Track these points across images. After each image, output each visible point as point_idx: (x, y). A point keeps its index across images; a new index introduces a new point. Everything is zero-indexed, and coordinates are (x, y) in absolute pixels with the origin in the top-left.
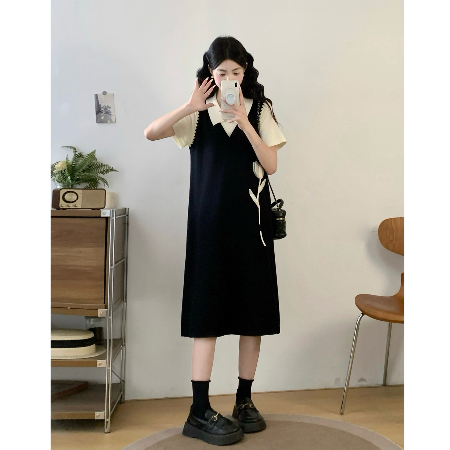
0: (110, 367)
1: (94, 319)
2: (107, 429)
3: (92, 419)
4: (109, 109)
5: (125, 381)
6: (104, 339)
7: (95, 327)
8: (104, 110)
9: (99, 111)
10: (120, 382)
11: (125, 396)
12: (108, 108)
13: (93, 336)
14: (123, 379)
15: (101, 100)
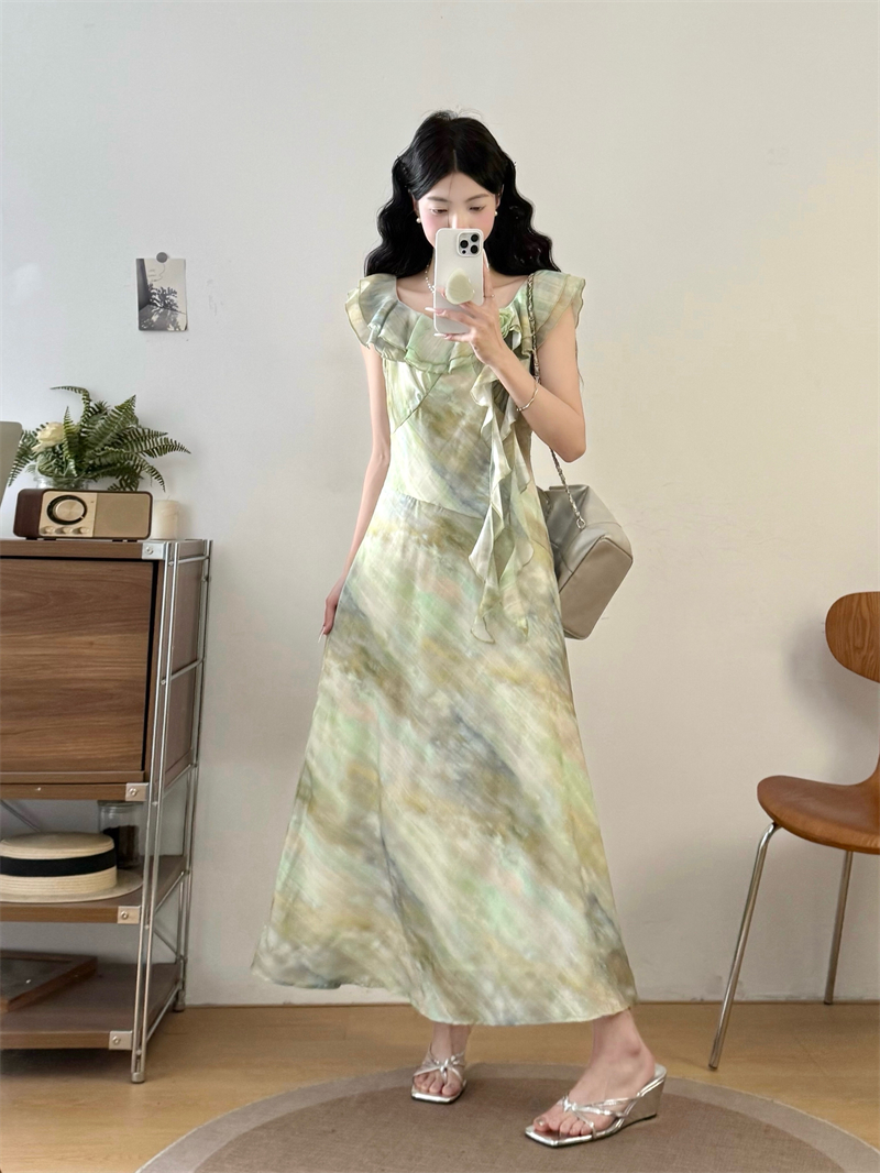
0: (148, 923)
1: (117, 807)
2: (137, 1073)
3: (103, 1049)
4: (171, 297)
5: (187, 959)
6: (138, 854)
7: (118, 827)
8: (158, 299)
9: (145, 301)
10: (174, 961)
11: (184, 995)
12: (169, 294)
13: (112, 846)
14: (182, 953)
15: (152, 273)
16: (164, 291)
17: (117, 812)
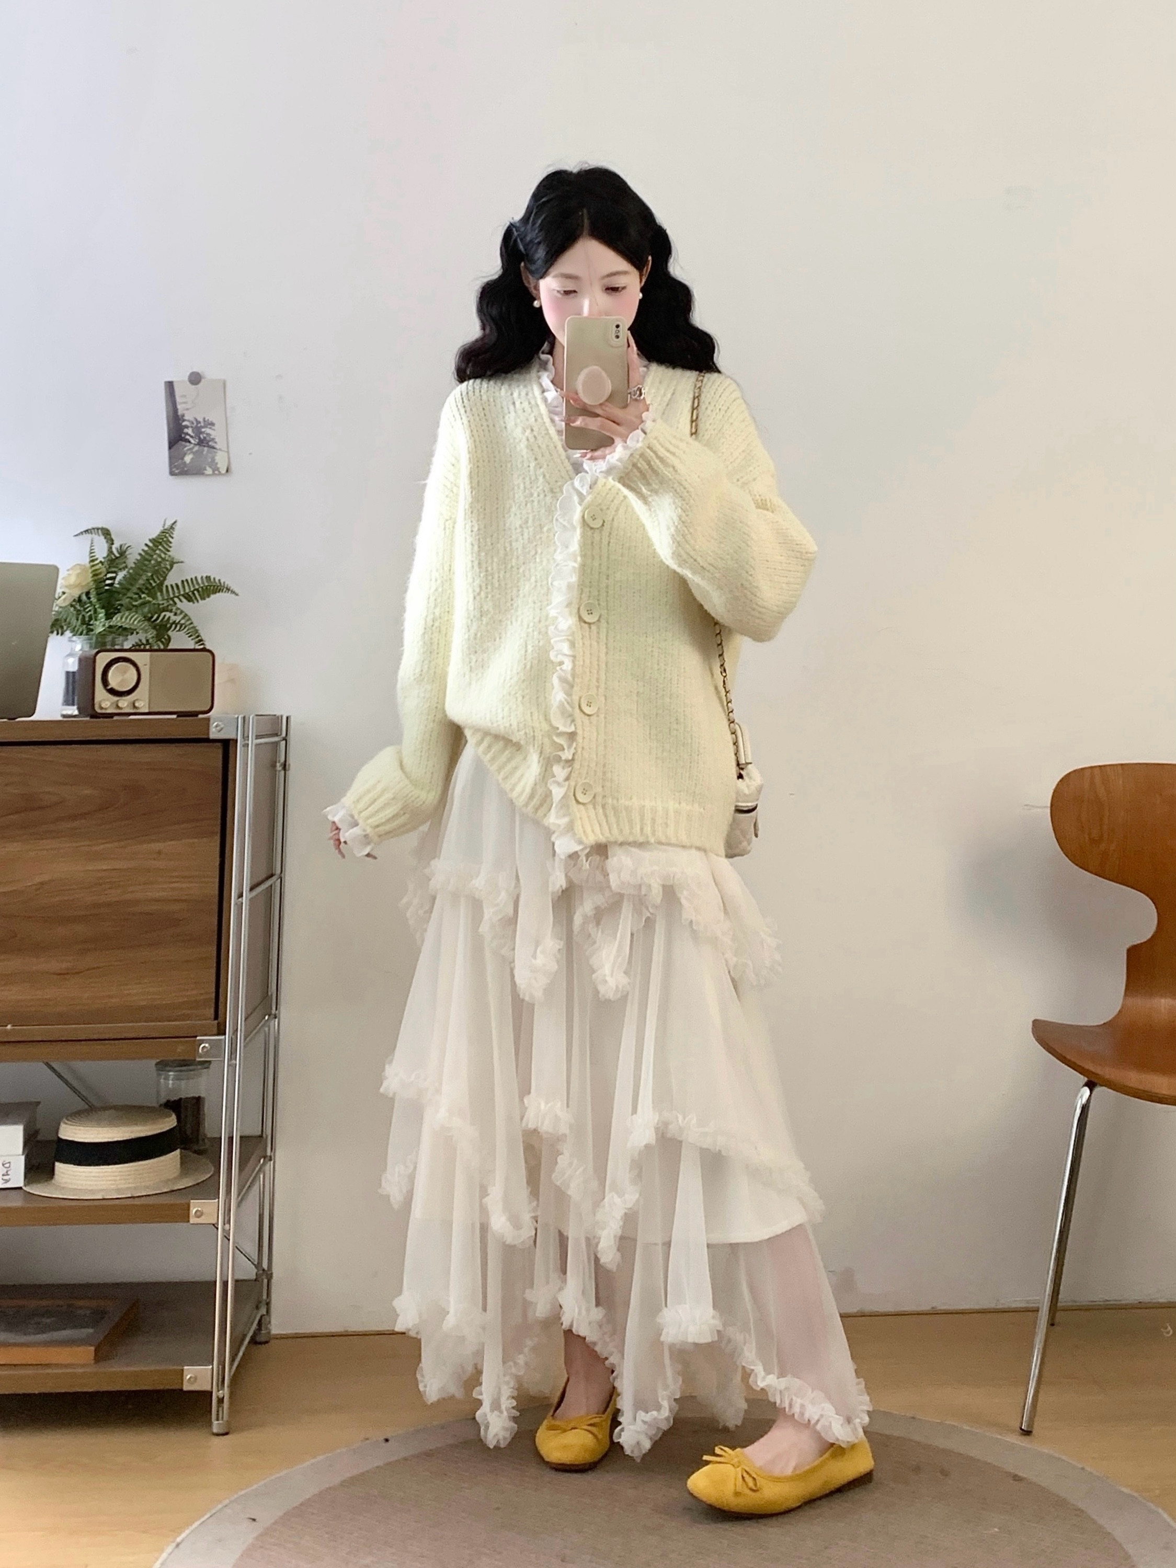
0: (229, 1222)
1: (176, 1071)
2: (221, 1422)
3: (174, 1390)
4: (208, 430)
5: (272, 1274)
6: (205, 1135)
7: (181, 1099)
8: (192, 434)
9: (177, 437)
10: (255, 1277)
11: (270, 1322)
12: (205, 427)
13: (175, 1124)
14: (265, 1266)
15: (183, 400)
16: (200, 422)
17: (177, 1078)
